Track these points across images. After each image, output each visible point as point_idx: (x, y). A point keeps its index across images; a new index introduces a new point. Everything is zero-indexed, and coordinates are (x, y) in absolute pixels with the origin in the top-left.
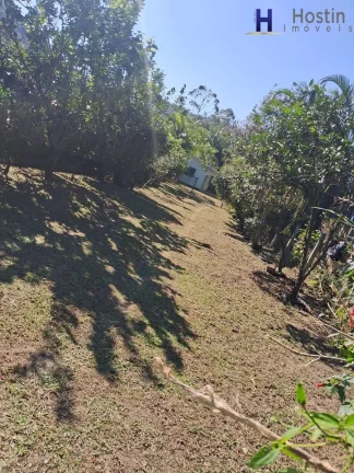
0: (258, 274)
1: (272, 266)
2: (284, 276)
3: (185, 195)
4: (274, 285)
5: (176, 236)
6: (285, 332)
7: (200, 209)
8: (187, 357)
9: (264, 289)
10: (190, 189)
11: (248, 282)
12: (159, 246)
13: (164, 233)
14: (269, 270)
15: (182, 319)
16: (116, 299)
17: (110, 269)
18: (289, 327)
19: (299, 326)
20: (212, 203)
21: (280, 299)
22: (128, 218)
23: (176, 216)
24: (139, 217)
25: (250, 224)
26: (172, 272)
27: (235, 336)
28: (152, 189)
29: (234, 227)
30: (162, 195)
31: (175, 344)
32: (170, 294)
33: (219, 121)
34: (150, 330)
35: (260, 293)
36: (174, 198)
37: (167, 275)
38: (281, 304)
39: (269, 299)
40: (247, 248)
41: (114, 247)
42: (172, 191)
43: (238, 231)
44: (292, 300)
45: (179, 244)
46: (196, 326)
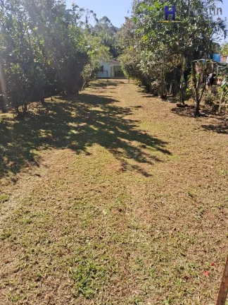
0: (173, 110)
1: (178, 103)
2: (186, 105)
3: (106, 85)
4: (185, 112)
5: (121, 108)
6: (202, 129)
7: (119, 89)
8: (170, 150)
9: (181, 115)
10: (106, 80)
11: (172, 115)
12: (119, 115)
13: (115, 108)
14: (178, 105)
15: (157, 139)
16: (125, 142)
17: (112, 132)
18: (203, 126)
19: (207, 124)
20: (122, 83)
21: (192, 117)
22: (93, 109)
23: (112, 98)
24: (98, 106)
25: (155, 85)
26: (136, 124)
27: (182, 138)
28: (86, 89)
29: (143, 92)
30: (94, 90)
31: (161, 148)
32: (144, 133)
33: (101, 28)
34: (148, 147)
35: (181, 118)
36: (101, 89)
37: (135, 126)
38: (193, 119)
39: (187, 119)
40: (158, 100)
41: (103, 124)
42: (96, 85)
43: (147, 92)
44: (197, 114)
45: (127, 111)
46: (164, 139)
